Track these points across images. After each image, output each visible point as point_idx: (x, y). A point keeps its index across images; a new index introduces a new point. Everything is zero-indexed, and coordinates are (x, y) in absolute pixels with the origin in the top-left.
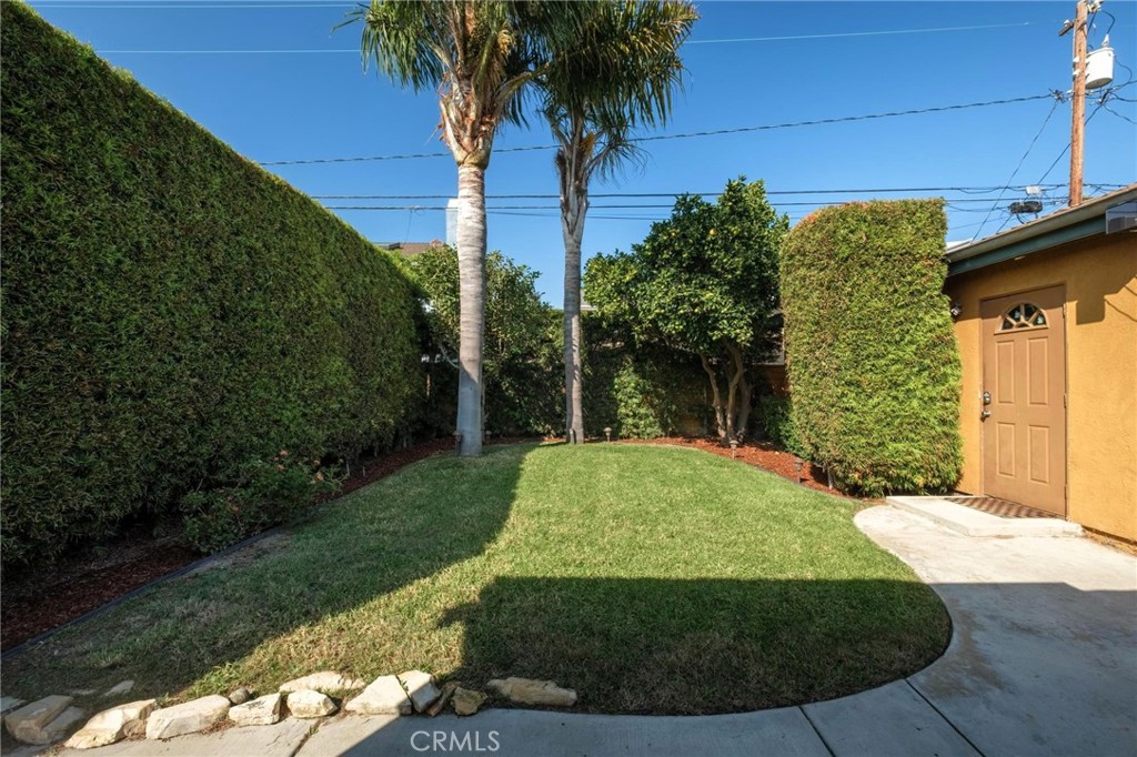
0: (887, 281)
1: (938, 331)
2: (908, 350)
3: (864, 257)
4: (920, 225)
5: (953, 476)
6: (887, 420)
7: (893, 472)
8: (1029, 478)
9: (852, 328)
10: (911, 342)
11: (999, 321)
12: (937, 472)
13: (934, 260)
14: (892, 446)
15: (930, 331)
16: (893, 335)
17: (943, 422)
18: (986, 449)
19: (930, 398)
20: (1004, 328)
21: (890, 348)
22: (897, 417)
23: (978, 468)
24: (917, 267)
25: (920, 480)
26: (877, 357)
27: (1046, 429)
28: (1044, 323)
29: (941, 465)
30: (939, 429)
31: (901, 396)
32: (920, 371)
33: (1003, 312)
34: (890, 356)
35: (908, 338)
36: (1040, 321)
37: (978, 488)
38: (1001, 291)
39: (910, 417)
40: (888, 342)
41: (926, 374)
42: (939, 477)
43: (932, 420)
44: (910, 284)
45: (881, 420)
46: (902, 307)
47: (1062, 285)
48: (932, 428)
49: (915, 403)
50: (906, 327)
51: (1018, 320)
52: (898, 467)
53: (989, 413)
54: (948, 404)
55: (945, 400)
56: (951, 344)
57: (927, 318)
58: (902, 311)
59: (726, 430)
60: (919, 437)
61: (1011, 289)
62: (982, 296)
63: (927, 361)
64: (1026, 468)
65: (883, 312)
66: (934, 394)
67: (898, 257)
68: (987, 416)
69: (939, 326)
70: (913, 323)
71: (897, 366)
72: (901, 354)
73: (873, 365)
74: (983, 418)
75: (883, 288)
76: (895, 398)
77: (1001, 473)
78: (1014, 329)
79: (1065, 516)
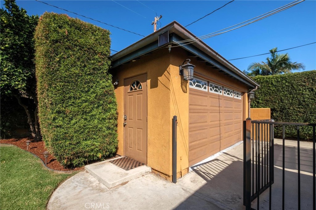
0: (81, 60)
1: (106, 89)
2: (92, 96)
3: (67, 44)
4: (97, 37)
5: (114, 150)
6: (81, 131)
7: (87, 154)
8: (137, 149)
9: (60, 82)
10: (94, 92)
11: (129, 87)
12: (107, 150)
13: (105, 56)
14: (84, 143)
15: (103, 88)
16: (84, 88)
17: (109, 128)
18: (125, 138)
19: (103, 119)
20: (131, 90)
21: (83, 94)
22: (87, 128)
23: (123, 145)
24: (97, 57)
25: (100, 155)
26: (75, 98)
27: (142, 130)
28: (141, 88)
29: (108, 147)
30: (107, 132)
31: (88, 118)
32: (98, 106)
33: (130, 84)
34: (83, 98)
35: (92, 90)
36: (140, 88)
37: (122, 153)
38: (130, 76)
39: (93, 128)
40: (81, 91)
41: (101, 107)
42: (108, 151)
43: (104, 128)
44: (93, 64)
45: (78, 131)
46: (89, 74)
47: (146, 73)
48: (104, 132)
49: (96, 121)
50: (91, 84)
51: (134, 87)
52: (88, 152)
53: (126, 123)
54: (111, 121)
55: (110, 119)
56: (113, 95)
57: (101, 82)
58: (89, 77)
59: (35, 133)
60: (98, 137)
61: (133, 75)
62: (124, 77)
63: (101, 102)
64: (136, 145)
65: (78, 75)
66: (105, 117)
67: (86, 49)
68: (126, 125)
69: (107, 87)
70: (94, 83)
71: (87, 104)
72: (88, 97)
73: (73, 103)
74: (125, 125)
75: (79, 63)
76: (86, 119)
77: (129, 147)
78: (133, 91)
79: (146, 165)
